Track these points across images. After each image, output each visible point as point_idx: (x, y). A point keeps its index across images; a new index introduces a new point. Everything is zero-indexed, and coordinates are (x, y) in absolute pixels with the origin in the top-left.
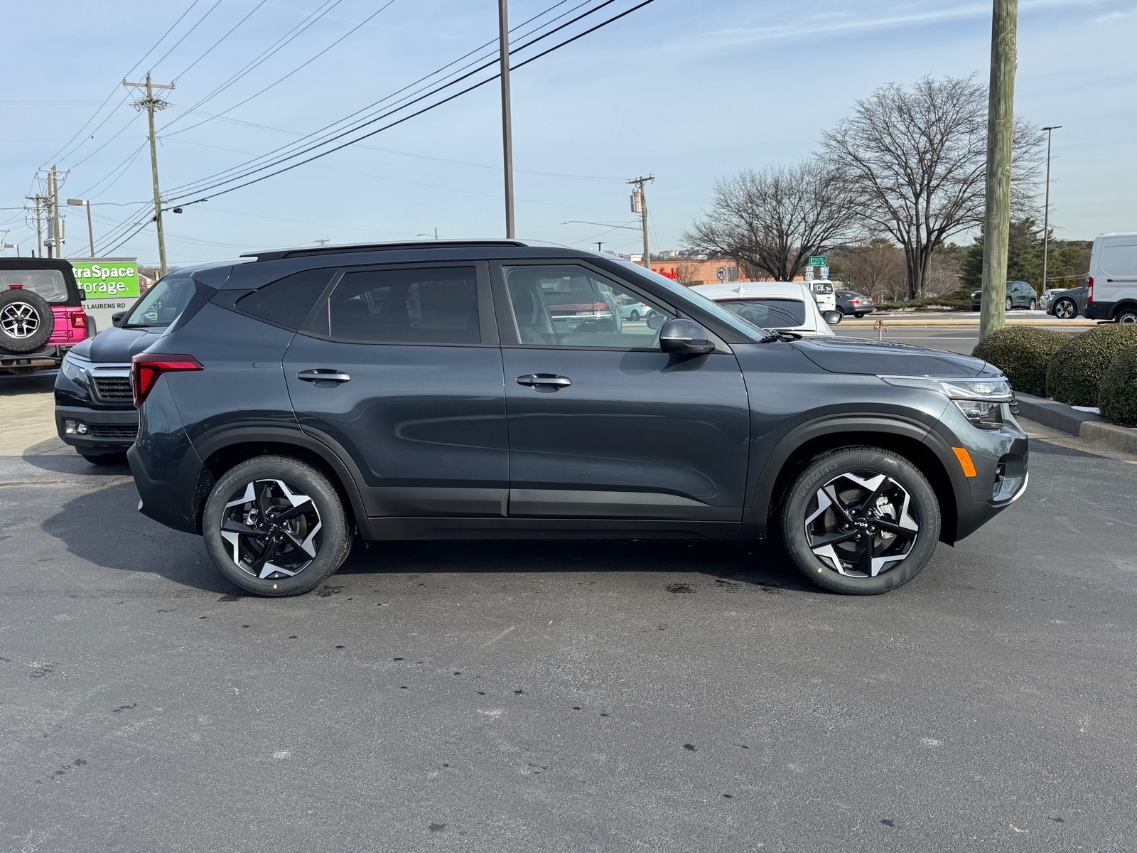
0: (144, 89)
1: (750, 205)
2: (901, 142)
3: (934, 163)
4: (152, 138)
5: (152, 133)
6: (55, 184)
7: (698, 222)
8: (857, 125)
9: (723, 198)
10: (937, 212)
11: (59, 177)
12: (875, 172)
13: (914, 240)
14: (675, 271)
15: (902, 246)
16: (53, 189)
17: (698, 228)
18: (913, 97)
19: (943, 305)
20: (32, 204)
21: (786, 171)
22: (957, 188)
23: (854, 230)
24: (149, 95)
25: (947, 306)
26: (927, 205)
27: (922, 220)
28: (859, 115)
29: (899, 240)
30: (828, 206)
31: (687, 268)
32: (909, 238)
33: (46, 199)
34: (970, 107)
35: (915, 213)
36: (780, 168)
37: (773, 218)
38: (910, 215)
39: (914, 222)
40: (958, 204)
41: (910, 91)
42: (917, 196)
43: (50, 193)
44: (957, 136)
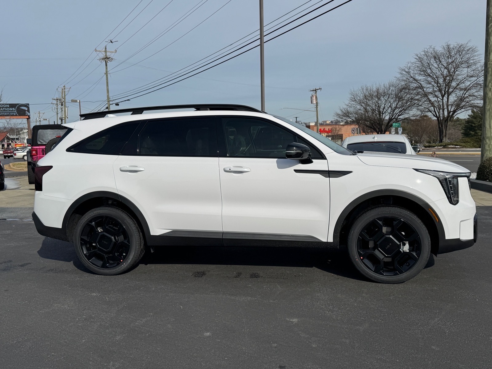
0: (104, 53)
1: (365, 100)
2: (435, 72)
3: (451, 81)
4: (106, 74)
5: (107, 72)
6: (65, 93)
7: (341, 108)
8: (415, 64)
9: (353, 97)
10: (452, 103)
11: (66, 90)
12: (423, 85)
13: (441, 116)
14: (330, 130)
15: (436, 118)
16: (64, 96)
17: (341, 110)
18: (440, 52)
19: (455, 145)
20: (55, 102)
21: (382, 85)
22: (462, 92)
23: (414, 111)
24: (106, 55)
25: (457, 145)
26: (447, 100)
27: (445, 107)
28: (415, 60)
29: (435, 116)
30: (401, 101)
31: (336, 128)
32: (439, 115)
33: (60, 100)
34: (467, 56)
35: (442, 103)
36: (379, 84)
37: (376, 106)
38: (440, 105)
39: (442, 108)
40: (462, 99)
41: (440, 49)
42: (443, 96)
43: (62, 97)
44: (461, 69)
